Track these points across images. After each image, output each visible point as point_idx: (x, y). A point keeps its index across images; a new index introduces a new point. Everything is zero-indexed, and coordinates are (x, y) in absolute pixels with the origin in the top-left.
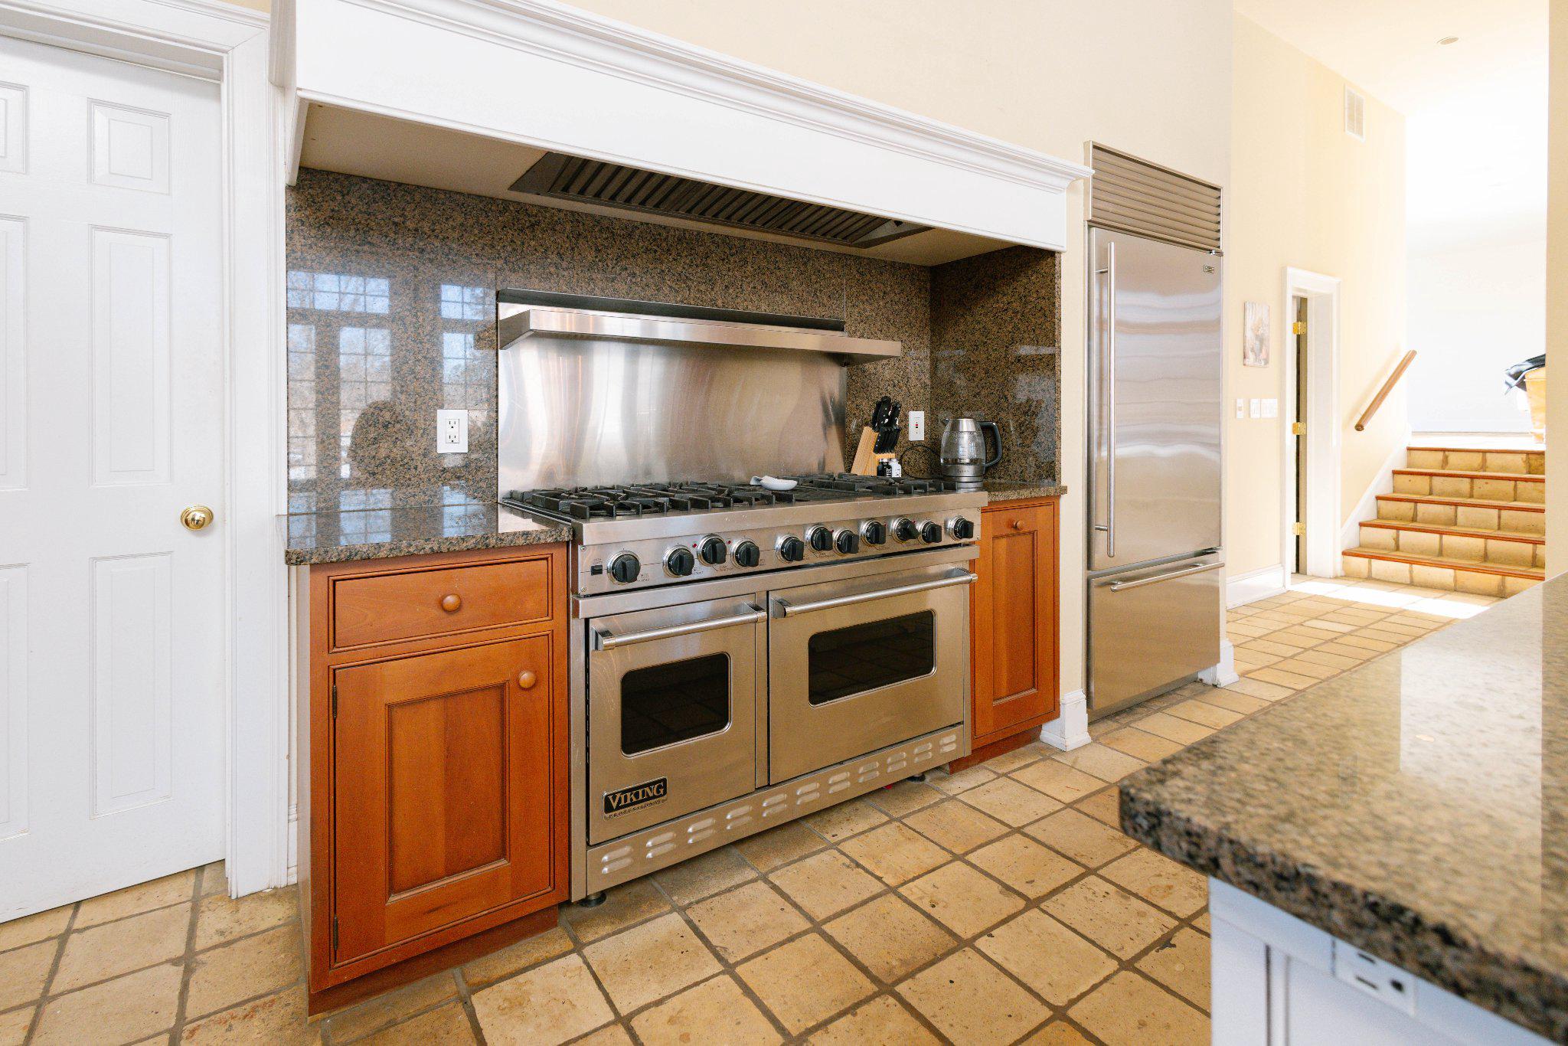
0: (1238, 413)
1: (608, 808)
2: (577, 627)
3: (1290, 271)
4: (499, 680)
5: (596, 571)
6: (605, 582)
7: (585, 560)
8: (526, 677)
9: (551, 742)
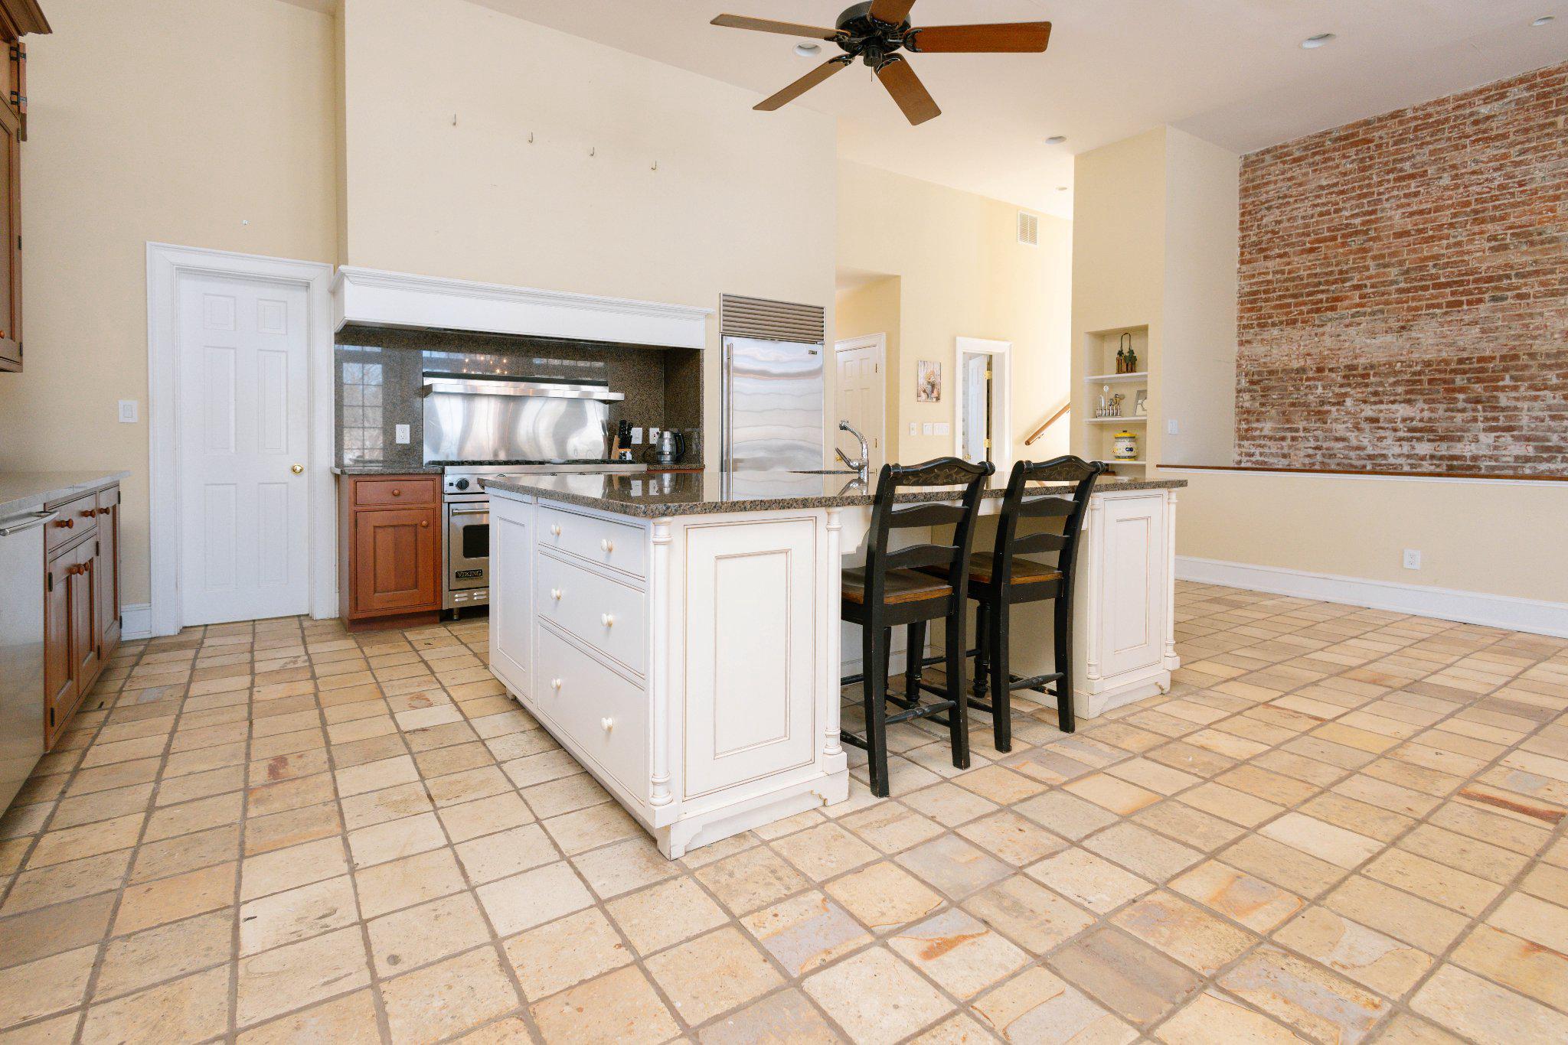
0: (912, 432)
1: (457, 576)
2: (445, 507)
3: (958, 338)
4: (414, 523)
5: (451, 484)
6: (455, 489)
7: (447, 479)
8: (424, 523)
9: (434, 543)
